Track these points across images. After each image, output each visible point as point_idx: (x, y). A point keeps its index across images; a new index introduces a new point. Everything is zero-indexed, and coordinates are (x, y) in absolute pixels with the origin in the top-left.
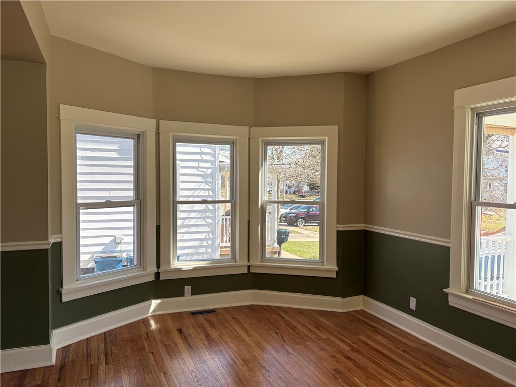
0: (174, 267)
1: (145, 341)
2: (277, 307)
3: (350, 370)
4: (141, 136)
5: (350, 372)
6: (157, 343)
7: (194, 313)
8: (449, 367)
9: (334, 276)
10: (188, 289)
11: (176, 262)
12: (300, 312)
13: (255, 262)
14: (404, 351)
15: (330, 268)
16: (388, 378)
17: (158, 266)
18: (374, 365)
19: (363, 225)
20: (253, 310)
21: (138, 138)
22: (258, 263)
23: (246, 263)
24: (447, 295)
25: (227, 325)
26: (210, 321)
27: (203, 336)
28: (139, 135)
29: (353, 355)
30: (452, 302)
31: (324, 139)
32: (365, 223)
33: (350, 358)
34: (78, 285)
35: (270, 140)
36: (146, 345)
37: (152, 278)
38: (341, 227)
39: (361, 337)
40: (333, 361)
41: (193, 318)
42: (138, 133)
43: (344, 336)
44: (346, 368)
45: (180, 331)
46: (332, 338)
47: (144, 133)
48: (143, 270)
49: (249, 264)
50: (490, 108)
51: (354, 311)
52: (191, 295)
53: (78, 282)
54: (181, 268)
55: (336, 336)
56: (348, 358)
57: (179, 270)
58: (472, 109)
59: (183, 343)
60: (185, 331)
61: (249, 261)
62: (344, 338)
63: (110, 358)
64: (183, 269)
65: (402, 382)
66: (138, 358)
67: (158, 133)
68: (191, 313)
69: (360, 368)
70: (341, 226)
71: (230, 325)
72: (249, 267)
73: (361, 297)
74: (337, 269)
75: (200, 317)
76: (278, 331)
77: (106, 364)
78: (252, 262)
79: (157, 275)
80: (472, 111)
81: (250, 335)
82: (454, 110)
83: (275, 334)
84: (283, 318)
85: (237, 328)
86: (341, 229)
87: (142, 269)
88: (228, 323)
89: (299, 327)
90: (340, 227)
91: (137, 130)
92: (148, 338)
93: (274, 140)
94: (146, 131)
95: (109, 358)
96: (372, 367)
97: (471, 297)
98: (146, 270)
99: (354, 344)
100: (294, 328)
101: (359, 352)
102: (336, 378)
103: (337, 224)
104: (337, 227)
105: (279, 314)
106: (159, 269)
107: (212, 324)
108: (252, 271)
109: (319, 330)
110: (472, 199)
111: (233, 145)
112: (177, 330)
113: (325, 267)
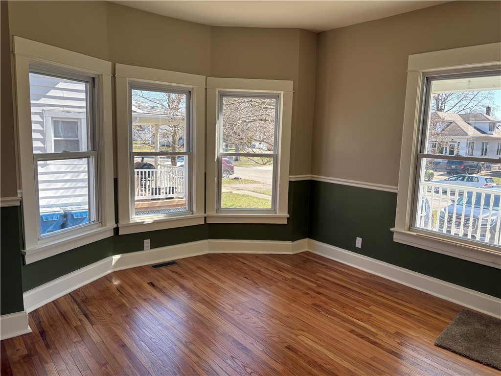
0: (134, 222)
1: (120, 298)
2: (233, 254)
3: (326, 303)
4: (96, 80)
5: (327, 305)
6: (134, 298)
7: (157, 266)
8: (398, 292)
9: (286, 222)
10: (147, 243)
11: (134, 216)
12: (256, 256)
13: (211, 213)
14: (359, 282)
15: (282, 215)
16: (358, 306)
17: (117, 222)
18: (342, 297)
19: (310, 175)
20: (211, 258)
21: (93, 82)
22: (214, 214)
23: (203, 214)
24: (392, 233)
25: (196, 274)
26: (176, 273)
27: (178, 288)
28: (94, 79)
29: (321, 290)
30: (397, 239)
31: (279, 93)
32: (312, 173)
33: (321, 293)
34: (40, 245)
35: (227, 92)
36: (124, 301)
37: (112, 234)
38: (294, 178)
39: (319, 274)
40: (308, 297)
41: (157, 270)
42: (94, 77)
43: (306, 275)
44: (321, 301)
45: (152, 284)
46: (297, 278)
47: (100, 76)
48: (102, 226)
49: (205, 215)
50: (440, 73)
51: (301, 253)
52: (151, 248)
53: (39, 242)
54: (144, 222)
55: (299, 276)
56: (319, 293)
57: (142, 224)
58: (423, 73)
59: (162, 295)
60: (156, 283)
61: (205, 213)
62: (306, 277)
63: (93, 319)
64: (145, 223)
65: (370, 307)
66: (124, 315)
67: (114, 77)
68: (153, 266)
69: (333, 301)
70: (293, 176)
71: (198, 274)
72: (205, 218)
73: (306, 240)
74: (288, 216)
75: (163, 269)
76: (246, 276)
77: (92, 324)
78: (209, 213)
79: (116, 230)
80: (423, 75)
81: (223, 282)
82: (407, 73)
83: (245, 279)
84: (244, 263)
85: (208, 277)
86: (293, 180)
87: (100, 224)
88: (195, 272)
89: (263, 270)
90: (292, 178)
91: (93, 73)
92: (122, 294)
93: (231, 92)
94: (102, 75)
95: (90, 318)
96: (342, 299)
97: (415, 234)
98: (105, 225)
99: (317, 280)
100: (259, 272)
101: (325, 287)
102: (319, 311)
103: (290, 175)
104: (289, 178)
105: (239, 261)
106: (118, 224)
107: (180, 275)
108: (208, 221)
109: (282, 272)
110: (418, 152)
111: (189, 94)
112: (148, 283)
113: (278, 214)
